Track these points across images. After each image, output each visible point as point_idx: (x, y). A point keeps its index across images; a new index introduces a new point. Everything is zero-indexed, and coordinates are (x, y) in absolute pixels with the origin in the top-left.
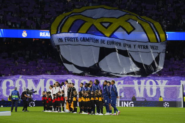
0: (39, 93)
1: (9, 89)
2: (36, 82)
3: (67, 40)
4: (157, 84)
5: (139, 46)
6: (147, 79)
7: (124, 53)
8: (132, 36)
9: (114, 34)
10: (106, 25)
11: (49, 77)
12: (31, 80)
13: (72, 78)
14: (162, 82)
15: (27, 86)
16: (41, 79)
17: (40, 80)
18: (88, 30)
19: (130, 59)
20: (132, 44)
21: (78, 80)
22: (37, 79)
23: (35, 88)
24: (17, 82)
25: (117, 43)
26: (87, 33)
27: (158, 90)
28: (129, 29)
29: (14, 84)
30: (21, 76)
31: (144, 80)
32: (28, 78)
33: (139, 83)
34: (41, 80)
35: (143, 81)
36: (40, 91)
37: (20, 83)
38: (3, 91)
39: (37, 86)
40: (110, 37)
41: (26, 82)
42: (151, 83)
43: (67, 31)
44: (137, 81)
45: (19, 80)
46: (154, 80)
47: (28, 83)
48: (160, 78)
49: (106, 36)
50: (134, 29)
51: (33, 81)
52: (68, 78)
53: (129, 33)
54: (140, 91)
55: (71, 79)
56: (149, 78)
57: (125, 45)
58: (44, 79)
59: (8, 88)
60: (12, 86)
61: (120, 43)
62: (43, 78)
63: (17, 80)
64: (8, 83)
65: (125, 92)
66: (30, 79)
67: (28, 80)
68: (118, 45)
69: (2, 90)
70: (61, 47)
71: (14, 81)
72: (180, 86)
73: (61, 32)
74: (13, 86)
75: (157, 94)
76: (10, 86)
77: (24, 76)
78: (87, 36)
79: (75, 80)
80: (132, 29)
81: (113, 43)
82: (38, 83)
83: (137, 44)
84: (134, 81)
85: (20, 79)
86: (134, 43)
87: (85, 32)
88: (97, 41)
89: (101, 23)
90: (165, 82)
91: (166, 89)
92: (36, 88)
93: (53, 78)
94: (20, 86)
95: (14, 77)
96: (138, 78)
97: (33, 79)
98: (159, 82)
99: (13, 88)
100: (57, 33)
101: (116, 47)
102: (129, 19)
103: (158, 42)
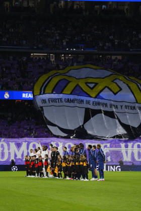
0: (22, 157)
2: (19, 145)
3: (50, 101)
5: (126, 107)
6: (134, 142)
7: (110, 115)
9: (100, 94)
11: (32, 141)
15: (9, 149)
17: (22, 144)
18: (73, 91)
19: (117, 121)
20: (119, 104)
21: (63, 143)
22: (20, 142)
25: (103, 104)
26: (71, 94)
30: (3, 139)
31: (132, 143)
32: (10, 141)
33: (127, 146)
34: (24, 143)
35: (130, 144)
36: (22, 155)
37: (2, 146)
39: (19, 149)
40: (96, 97)
41: (9, 145)
42: (139, 146)
44: (124, 144)
47: (11, 146)
49: (91, 97)
50: (121, 89)
51: (15, 144)
52: (52, 141)
54: (127, 155)
55: (55, 142)
56: (137, 141)
57: (111, 106)
58: (27, 143)
61: (106, 104)
62: (25, 142)
65: (111, 156)
66: (12, 142)
67: (10, 143)
68: (104, 106)
73: (44, 93)
77: (6, 139)
78: (72, 97)
79: (59, 143)
80: (119, 89)
81: (99, 104)
82: (21, 146)
83: (124, 104)
84: (121, 144)
85: (2, 142)
87: (69, 93)
88: (82, 101)
89: (86, 83)
92: (19, 151)
93: (36, 141)
94: (2, 149)
96: (125, 141)
97: (16, 142)
100: (40, 94)
101: (102, 108)
102: (116, 79)
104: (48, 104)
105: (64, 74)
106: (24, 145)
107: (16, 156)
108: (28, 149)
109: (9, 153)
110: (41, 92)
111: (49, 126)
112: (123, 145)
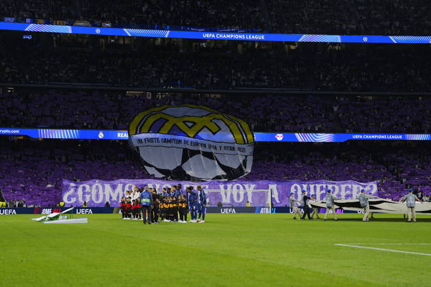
0: (117, 199)
1: (86, 194)
2: (114, 187)
3: (147, 141)
4: (244, 188)
5: (225, 148)
6: (233, 183)
7: (209, 156)
8: (218, 137)
9: (199, 134)
10: (190, 125)
11: (128, 182)
12: (109, 185)
13: (153, 183)
14: (249, 187)
15: (104, 191)
16: (119, 183)
17: (118, 185)
18: (170, 130)
19: (216, 163)
20: (218, 145)
21: (159, 185)
22: (115, 184)
24: (94, 187)
25: (202, 145)
26: (168, 134)
27: (246, 194)
28: (215, 129)
29: (91, 189)
30: (97, 181)
31: (231, 185)
32: (106, 183)
33: (226, 188)
35: (229, 186)
36: (118, 197)
37: (97, 187)
39: (115, 191)
40: (194, 137)
41: (104, 187)
42: (238, 188)
43: (147, 132)
45: (96, 185)
46: (242, 184)
48: (247, 183)
49: (189, 137)
50: (220, 129)
52: (148, 183)
53: (214, 134)
54: (226, 197)
56: (236, 182)
57: (210, 147)
59: (84, 193)
61: (205, 144)
62: (121, 183)
63: (93, 184)
64: (84, 188)
67: (105, 185)
69: (78, 195)
70: (140, 149)
71: (91, 186)
72: (268, 190)
73: (140, 133)
74: (90, 191)
75: (244, 199)
76: (86, 191)
77: (101, 181)
78: (169, 137)
79: (156, 184)
80: (218, 129)
81: (197, 144)
82: (116, 188)
83: (224, 145)
84: (220, 185)
85: (97, 183)
86: (220, 145)
87: (166, 132)
88: (180, 141)
89: (184, 122)
90: (253, 186)
91: (254, 194)
92: (114, 194)
93: (132, 182)
94: (97, 191)
95: (90, 182)
96: (225, 183)
97: (111, 184)
98: (246, 186)
99: (89, 193)
100: (136, 134)
101: (201, 149)
102: (214, 119)
103: (245, 144)
104: (144, 144)
105: (160, 112)
106: (120, 186)
107: (111, 198)
108: (123, 190)
109: (104, 196)
110: (136, 132)
111: (146, 167)
112: (222, 186)
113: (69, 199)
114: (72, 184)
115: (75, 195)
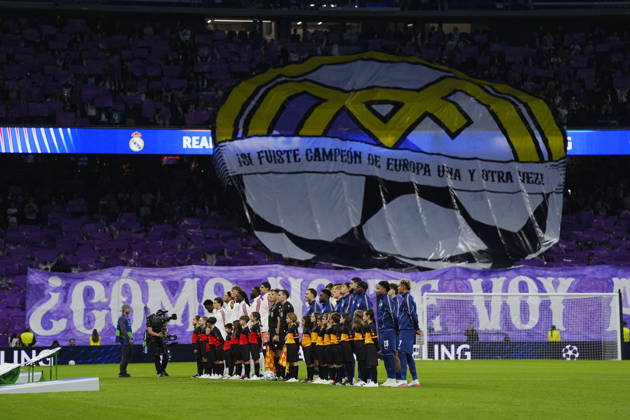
0: (183, 322)
1: (93, 309)
2: (173, 288)
3: (264, 160)
4: (541, 288)
6: (509, 273)
7: (440, 197)
8: (463, 144)
9: (410, 137)
11: (211, 273)
12: (158, 282)
13: (282, 276)
14: (556, 284)
15: (145, 299)
16: (189, 277)
17: (183, 283)
18: (330, 126)
21: (301, 280)
22: (177, 278)
23: (170, 305)
24: (117, 288)
27: (545, 307)
29: (108, 295)
30: (127, 271)
31: (503, 279)
32: (149, 277)
33: (487, 288)
34: (188, 281)
35: (498, 282)
36: (185, 316)
37: (126, 290)
38: (75, 315)
39: (176, 299)
40: (396, 147)
41: (144, 288)
42: (523, 287)
43: (265, 132)
44: (480, 280)
45: (122, 281)
46: (533, 278)
47: (151, 291)
48: (549, 272)
49: (382, 145)
50: (469, 122)
51: (163, 283)
52: (270, 275)
53: (453, 135)
54: (489, 312)
55: (280, 278)
56: (518, 272)
58: (196, 280)
59: (89, 308)
60: (100, 302)
61: (427, 166)
62: (193, 276)
63: (115, 282)
64: (89, 293)
65: (443, 316)
66: (154, 278)
67: (148, 281)
68: (422, 171)
69: (72, 312)
70: (246, 179)
71: (107, 284)
72: (610, 294)
73: (245, 135)
74: (105, 300)
75: (541, 319)
76: (94, 301)
77: (137, 271)
79: (291, 280)
80: (465, 121)
81: (405, 165)
82: (180, 291)
83: (480, 165)
84: (471, 280)
85: (126, 278)
86: (471, 165)
87: (320, 132)
89: (369, 105)
90: (566, 282)
91: (569, 304)
92: (174, 306)
93: (224, 274)
94: (125, 299)
95: (107, 274)
96: (484, 273)
97: (164, 278)
98: (547, 282)
99: (104, 306)
100: (235, 138)
101: (415, 179)
102: (454, 92)
103: (542, 160)
104: (256, 167)
105: (302, 78)
106: (190, 285)
108: (200, 296)
110: (235, 133)
112: (476, 283)
113: (46, 322)
114: (55, 282)
115: (63, 312)
